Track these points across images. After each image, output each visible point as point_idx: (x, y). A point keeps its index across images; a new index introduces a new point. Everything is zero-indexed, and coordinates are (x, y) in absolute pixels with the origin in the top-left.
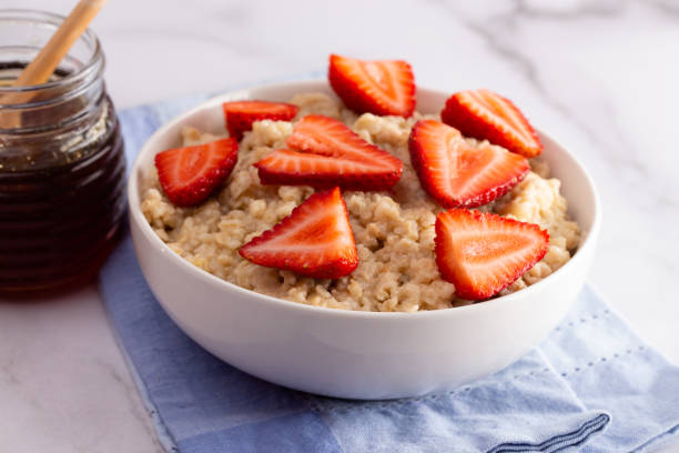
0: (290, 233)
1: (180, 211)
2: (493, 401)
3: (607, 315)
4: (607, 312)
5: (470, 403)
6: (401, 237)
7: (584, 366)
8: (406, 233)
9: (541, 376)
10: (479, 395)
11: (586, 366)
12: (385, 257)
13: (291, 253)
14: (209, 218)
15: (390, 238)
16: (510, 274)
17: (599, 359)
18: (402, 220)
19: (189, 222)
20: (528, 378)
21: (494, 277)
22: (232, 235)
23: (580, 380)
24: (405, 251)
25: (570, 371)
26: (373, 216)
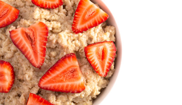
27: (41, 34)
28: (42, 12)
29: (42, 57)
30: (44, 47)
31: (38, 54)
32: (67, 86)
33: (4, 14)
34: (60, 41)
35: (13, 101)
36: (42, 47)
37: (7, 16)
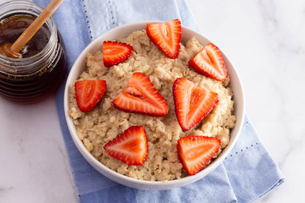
0: (123, 142)
1: (83, 113)
6: (165, 140)
8: (167, 138)
11: (235, 154)
12: (159, 147)
13: (123, 154)
14: (94, 117)
15: (161, 140)
16: (204, 163)
17: (240, 150)
18: (166, 133)
19: (87, 118)
21: (197, 167)
22: (102, 131)
24: (166, 146)
26: (155, 130)
27: (143, 84)
28: (122, 66)
29: (162, 101)
30: (155, 92)
31: (156, 101)
32: (204, 107)
33: (91, 92)
34: (162, 77)
35: (165, 166)
36: (155, 94)
37: (94, 91)
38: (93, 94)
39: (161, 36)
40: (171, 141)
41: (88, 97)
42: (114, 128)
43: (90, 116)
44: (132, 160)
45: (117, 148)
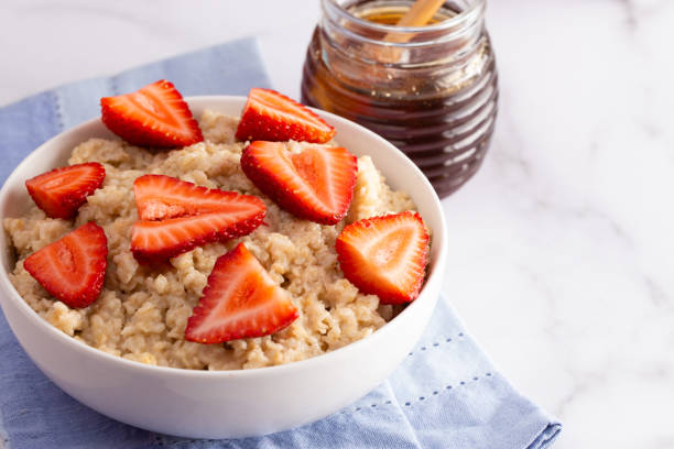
0: (221, 303)
2: (333, 435)
3: (461, 338)
4: (461, 335)
5: (310, 437)
7: (429, 395)
9: (384, 409)
10: (320, 428)
11: (431, 394)
12: (299, 290)
14: (113, 310)
17: (444, 388)
20: (369, 411)
23: (422, 409)
25: (415, 400)
26: (271, 255)
33: (72, 258)
38: (81, 260)
39: (143, 114)
40: (317, 264)
41: (74, 271)
42: (176, 301)
43: (101, 312)
44: (270, 317)
45: (216, 321)
